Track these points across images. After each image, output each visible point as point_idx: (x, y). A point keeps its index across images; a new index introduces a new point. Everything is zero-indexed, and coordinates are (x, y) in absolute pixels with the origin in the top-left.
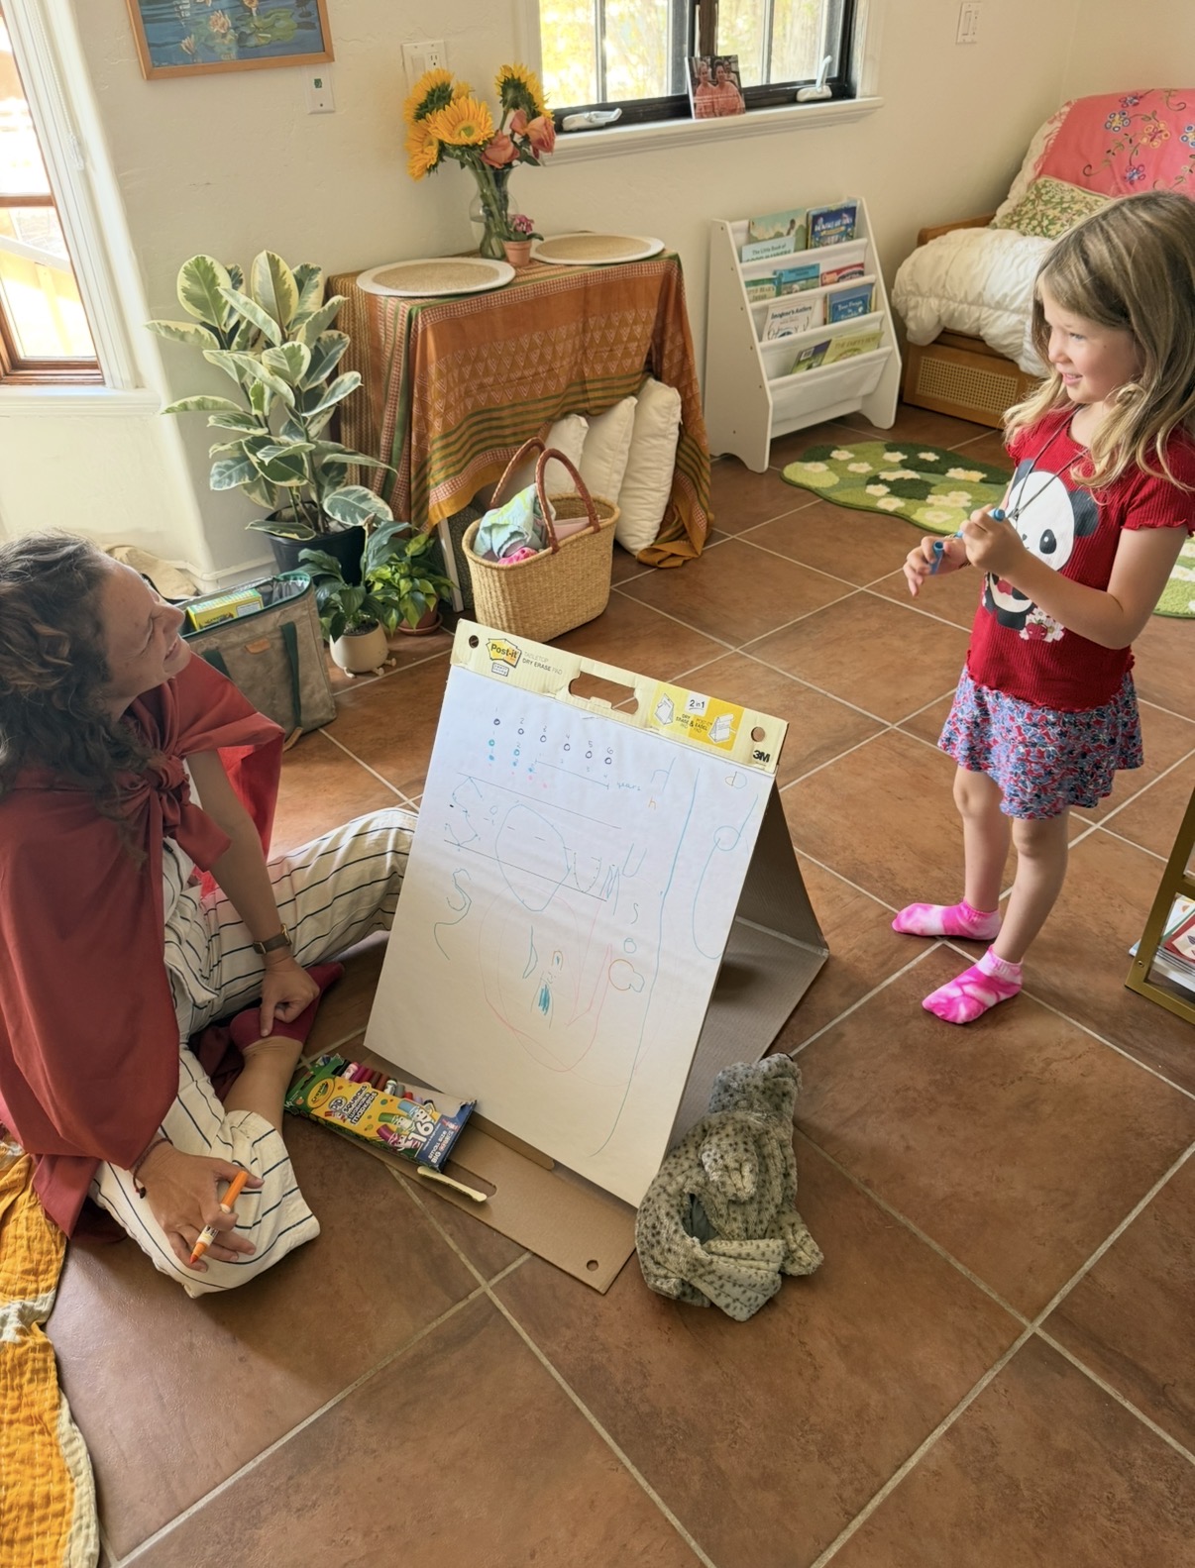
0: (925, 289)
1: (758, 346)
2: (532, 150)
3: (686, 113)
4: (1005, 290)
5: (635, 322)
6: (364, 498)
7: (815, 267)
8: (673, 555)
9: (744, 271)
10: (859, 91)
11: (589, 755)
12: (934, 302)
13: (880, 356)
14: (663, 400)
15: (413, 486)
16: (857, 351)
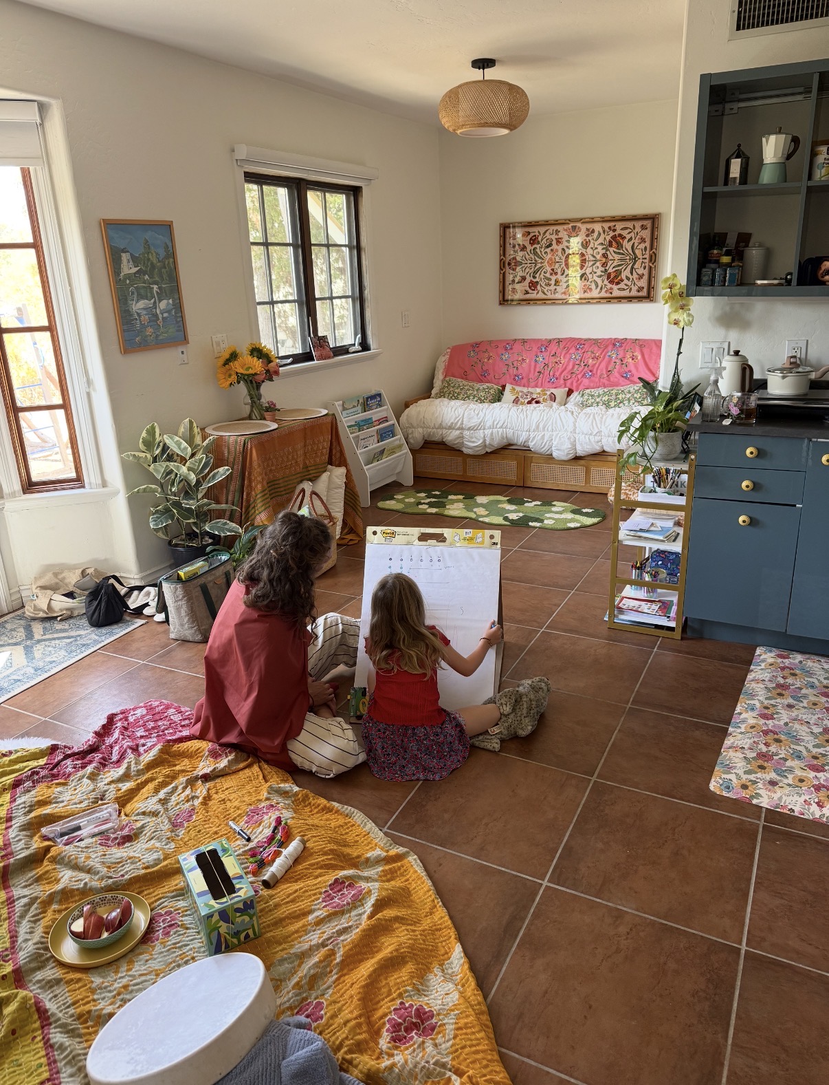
0: (415, 425)
1: (358, 452)
2: (270, 375)
3: (312, 359)
4: (452, 421)
5: (324, 441)
6: (226, 524)
7: (371, 419)
8: (351, 540)
9: (346, 422)
10: (372, 347)
11: (431, 561)
12: (420, 430)
13: (403, 454)
14: (339, 473)
15: (243, 517)
16: (394, 453)
